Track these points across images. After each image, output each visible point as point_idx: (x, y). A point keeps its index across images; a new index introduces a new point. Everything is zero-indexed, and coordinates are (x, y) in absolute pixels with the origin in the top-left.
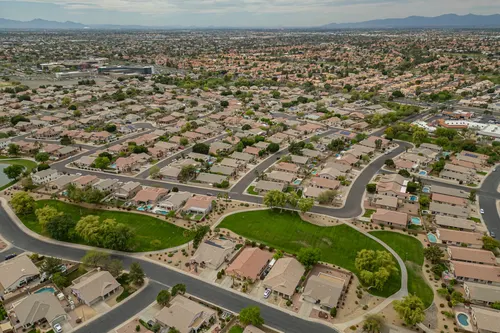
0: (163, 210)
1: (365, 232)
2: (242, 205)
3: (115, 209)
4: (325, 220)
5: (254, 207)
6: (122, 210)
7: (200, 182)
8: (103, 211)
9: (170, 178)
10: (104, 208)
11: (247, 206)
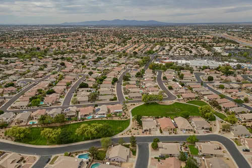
0: (100, 116)
1: (185, 103)
2: (132, 105)
3: (74, 122)
4: (168, 102)
5: (137, 105)
6: (79, 122)
7: (101, 100)
8: (69, 125)
9: (84, 102)
10: (67, 123)
11: (134, 105)
